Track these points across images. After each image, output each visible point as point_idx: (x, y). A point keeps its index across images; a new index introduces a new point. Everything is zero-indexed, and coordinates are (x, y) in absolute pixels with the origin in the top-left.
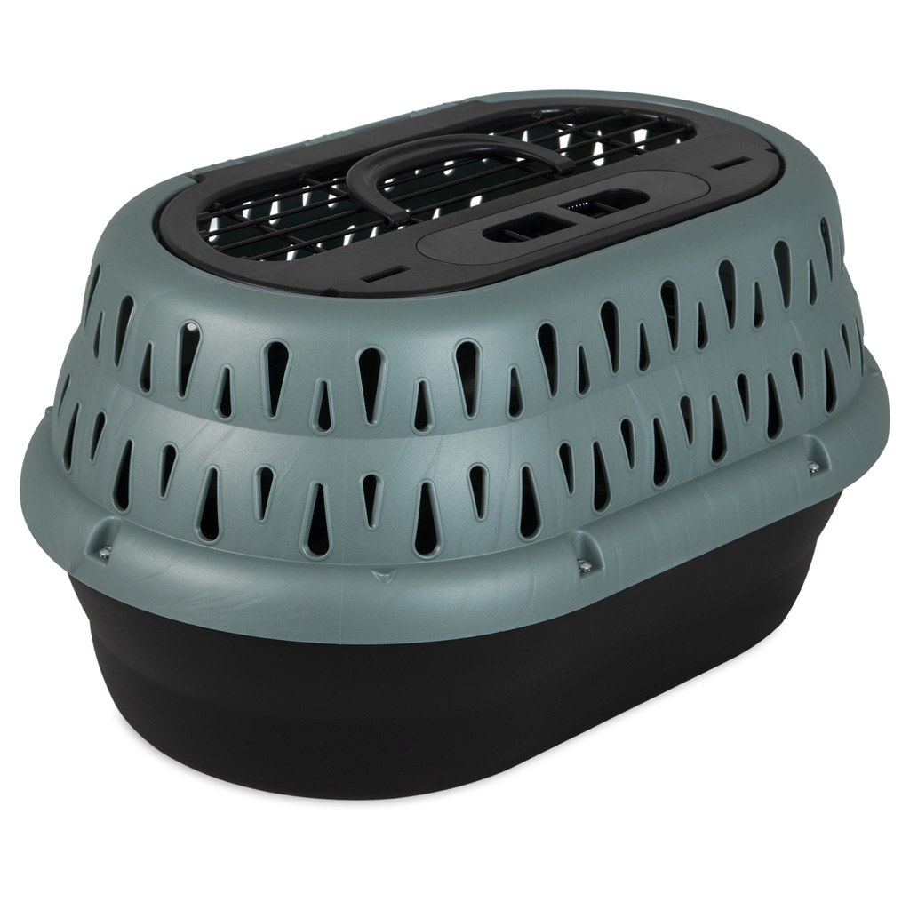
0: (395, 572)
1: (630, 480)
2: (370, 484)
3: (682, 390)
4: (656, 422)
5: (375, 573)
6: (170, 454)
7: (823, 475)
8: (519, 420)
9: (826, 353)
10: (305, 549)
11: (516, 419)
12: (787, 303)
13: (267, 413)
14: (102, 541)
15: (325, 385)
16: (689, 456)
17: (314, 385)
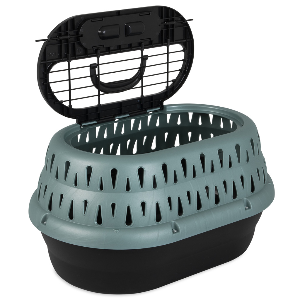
0: (119, 230)
1: (189, 208)
2: (113, 206)
3: (206, 184)
4: (198, 192)
5: (114, 230)
6: (62, 196)
7: (249, 210)
8: (156, 190)
9: (251, 176)
10: (96, 223)
11: (155, 189)
12: (239, 161)
13: (87, 185)
14: (45, 220)
15: (101, 178)
16: (208, 202)
17: (99, 178)
